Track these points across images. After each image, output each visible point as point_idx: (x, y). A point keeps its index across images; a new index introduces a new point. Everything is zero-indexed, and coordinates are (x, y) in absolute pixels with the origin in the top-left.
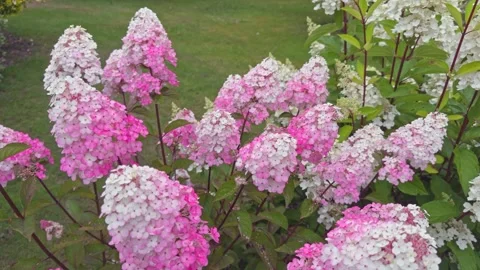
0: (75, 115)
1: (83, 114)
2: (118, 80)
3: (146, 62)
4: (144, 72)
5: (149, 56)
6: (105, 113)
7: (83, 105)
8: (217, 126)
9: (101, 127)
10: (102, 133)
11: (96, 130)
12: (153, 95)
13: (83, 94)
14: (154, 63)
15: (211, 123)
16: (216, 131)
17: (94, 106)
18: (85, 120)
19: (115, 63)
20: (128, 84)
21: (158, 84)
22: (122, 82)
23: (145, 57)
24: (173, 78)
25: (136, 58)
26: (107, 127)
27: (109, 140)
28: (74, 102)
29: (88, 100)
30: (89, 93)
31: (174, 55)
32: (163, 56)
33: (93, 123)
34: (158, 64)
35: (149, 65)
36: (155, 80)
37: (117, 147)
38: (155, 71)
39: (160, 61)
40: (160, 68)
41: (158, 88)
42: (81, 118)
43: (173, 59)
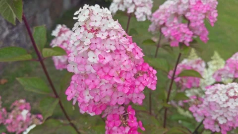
0: (86, 49)
1: (94, 51)
2: (162, 23)
3: (188, 15)
4: (183, 23)
5: (193, 10)
6: (117, 57)
7: (97, 41)
8: (232, 100)
9: (107, 70)
10: (105, 77)
11: (101, 71)
12: (182, 45)
13: (103, 29)
14: (195, 18)
15: (227, 94)
16: (229, 104)
17: (107, 46)
18: (93, 58)
19: (165, 9)
20: (168, 28)
21: (189, 37)
22: (164, 25)
23: (189, 10)
24: (205, 35)
25: (181, 10)
26: (113, 72)
27: (109, 87)
28: (91, 35)
29: (104, 37)
30: (109, 31)
31: (215, 15)
32: (205, 14)
33: (99, 63)
34: (198, 19)
35: (190, 18)
36: (189, 32)
37: (115, 96)
38: (192, 25)
39: (201, 17)
40: (198, 24)
41: (188, 40)
42: (91, 54)
43: (213, 19)
